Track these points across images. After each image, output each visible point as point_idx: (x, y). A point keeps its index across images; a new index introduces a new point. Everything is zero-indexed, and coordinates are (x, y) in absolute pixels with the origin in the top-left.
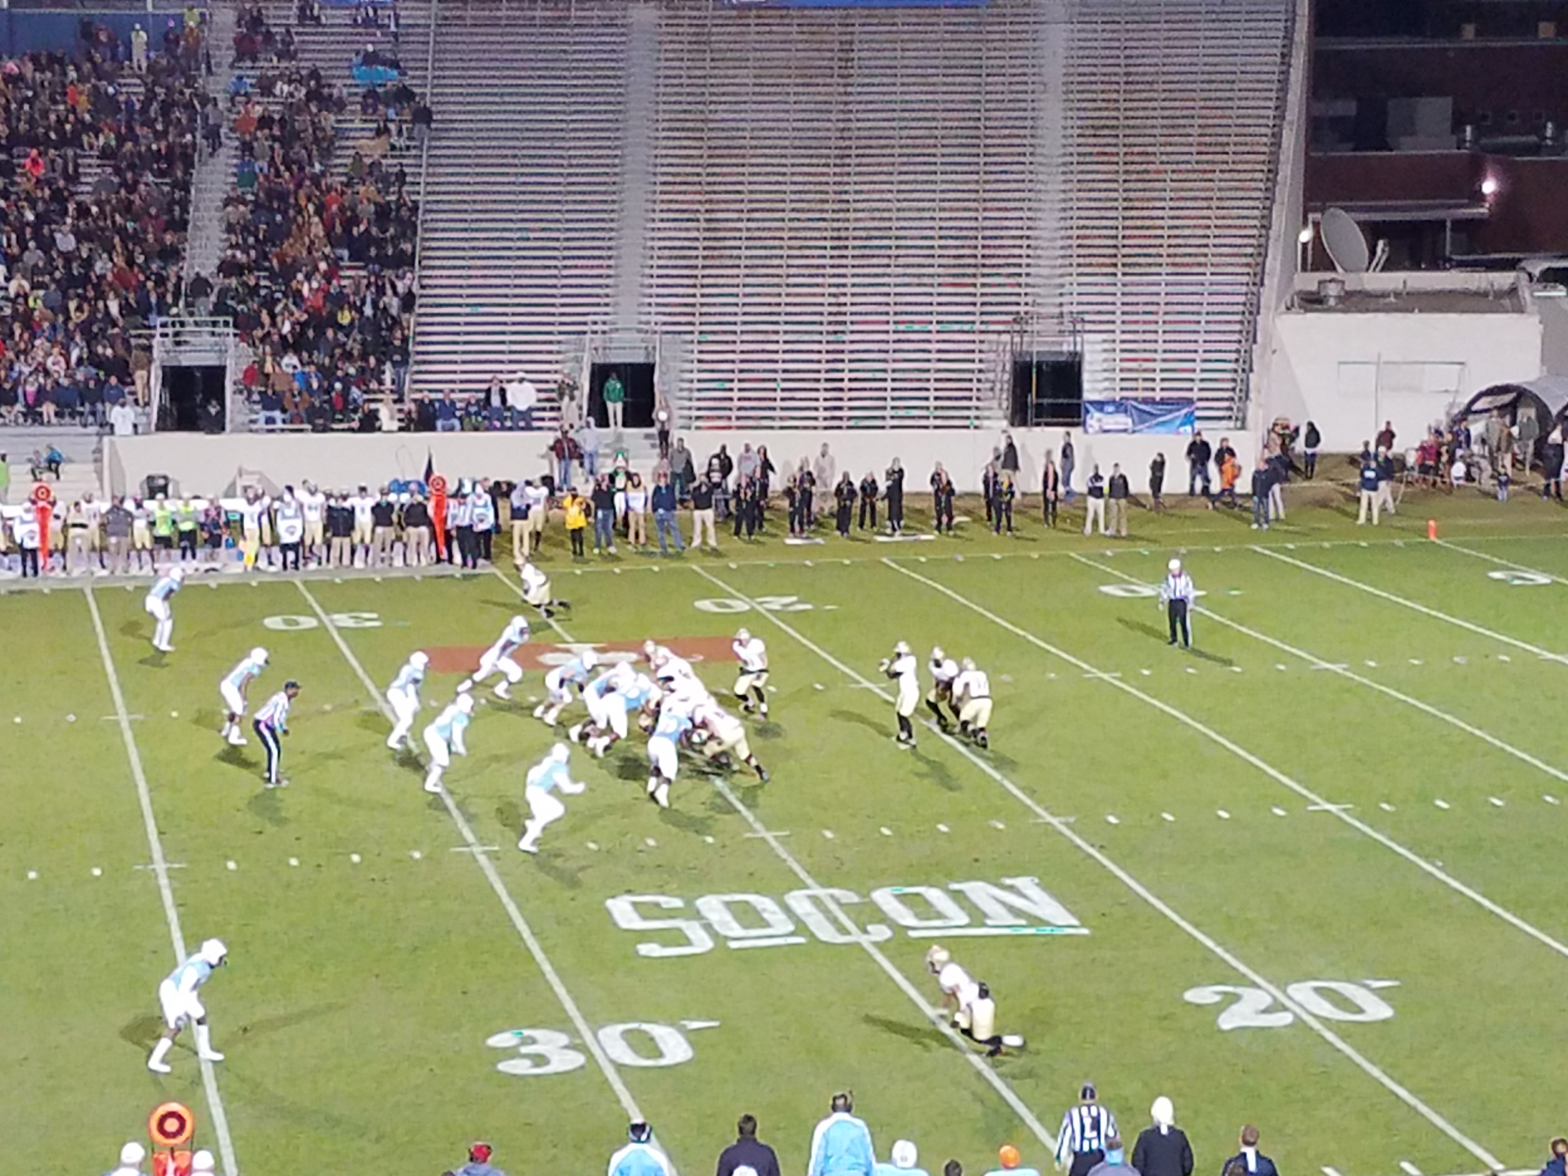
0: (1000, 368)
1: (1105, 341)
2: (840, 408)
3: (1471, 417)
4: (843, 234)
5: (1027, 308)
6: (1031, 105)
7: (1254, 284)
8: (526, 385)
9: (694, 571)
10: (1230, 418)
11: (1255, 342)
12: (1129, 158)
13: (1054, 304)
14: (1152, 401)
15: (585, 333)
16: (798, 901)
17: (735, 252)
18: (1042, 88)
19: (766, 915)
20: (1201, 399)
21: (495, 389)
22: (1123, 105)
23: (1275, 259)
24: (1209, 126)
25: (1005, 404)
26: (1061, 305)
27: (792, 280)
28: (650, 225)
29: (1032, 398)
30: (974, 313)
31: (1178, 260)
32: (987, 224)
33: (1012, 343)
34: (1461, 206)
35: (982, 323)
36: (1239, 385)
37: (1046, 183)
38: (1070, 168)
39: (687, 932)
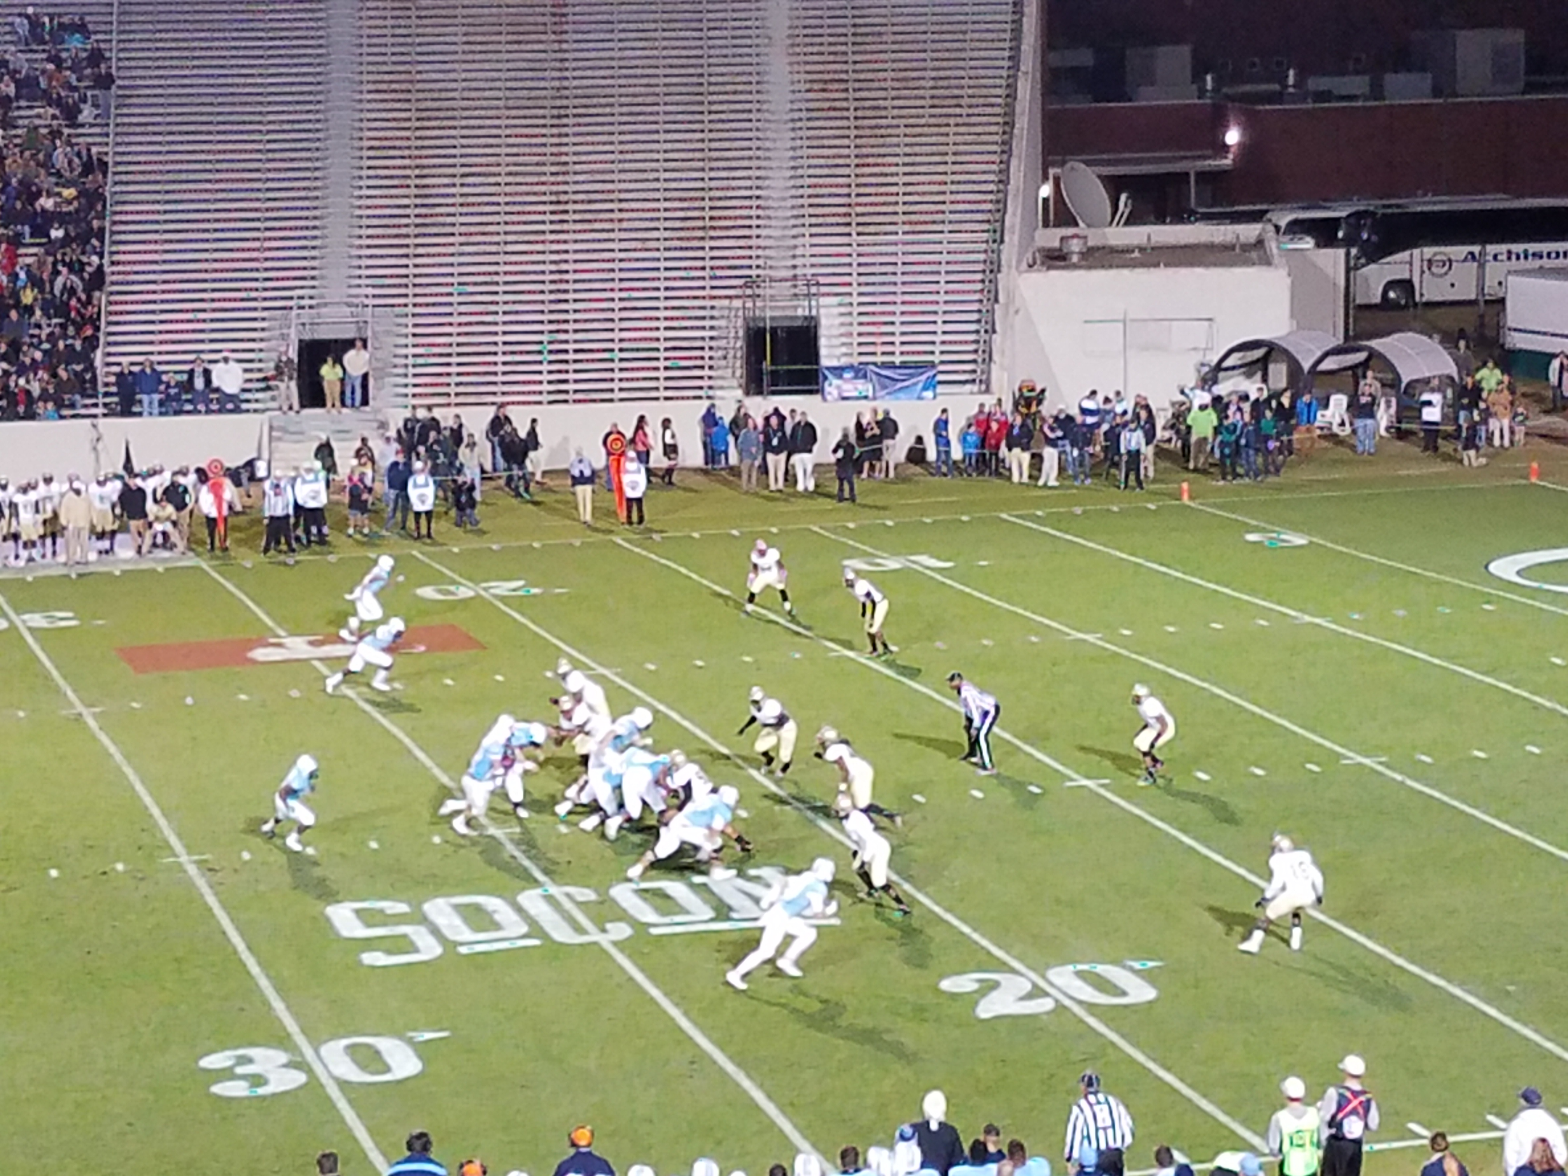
0: (732, 334)
2: (565, 381)
3: (1221, 375)
4: (563, 198)
5: (759, 272)
6: (756, 60)
7: (994, 241)
8: (232, 364)
9: (414, 557)
10: (973, 381)
11: (996, 300)
12: (860, 113)
13: (786, 267)
14: (892, 366)
15: (291, 308)
16: (531, 900)
17: (449, 220)
18: (766, 41)
19: (497, 917)
20: (942, 362)
21: (198, 370)
22: (851, 58)
23: (1014, 214)
24: (941, 78)
25: (738, 373)
26: (795, 267)
27: (510, 248)
28: (357, 193)
29: (767, 365)
30: (703, 278)
31: (913, 218)
32: (713, 184)
33: (744, 308)
34: (1206, 158)
35: (713, 288)
36: (982, 347)
37: (774, 140)
38: (799, 124)
39: (414, 938)
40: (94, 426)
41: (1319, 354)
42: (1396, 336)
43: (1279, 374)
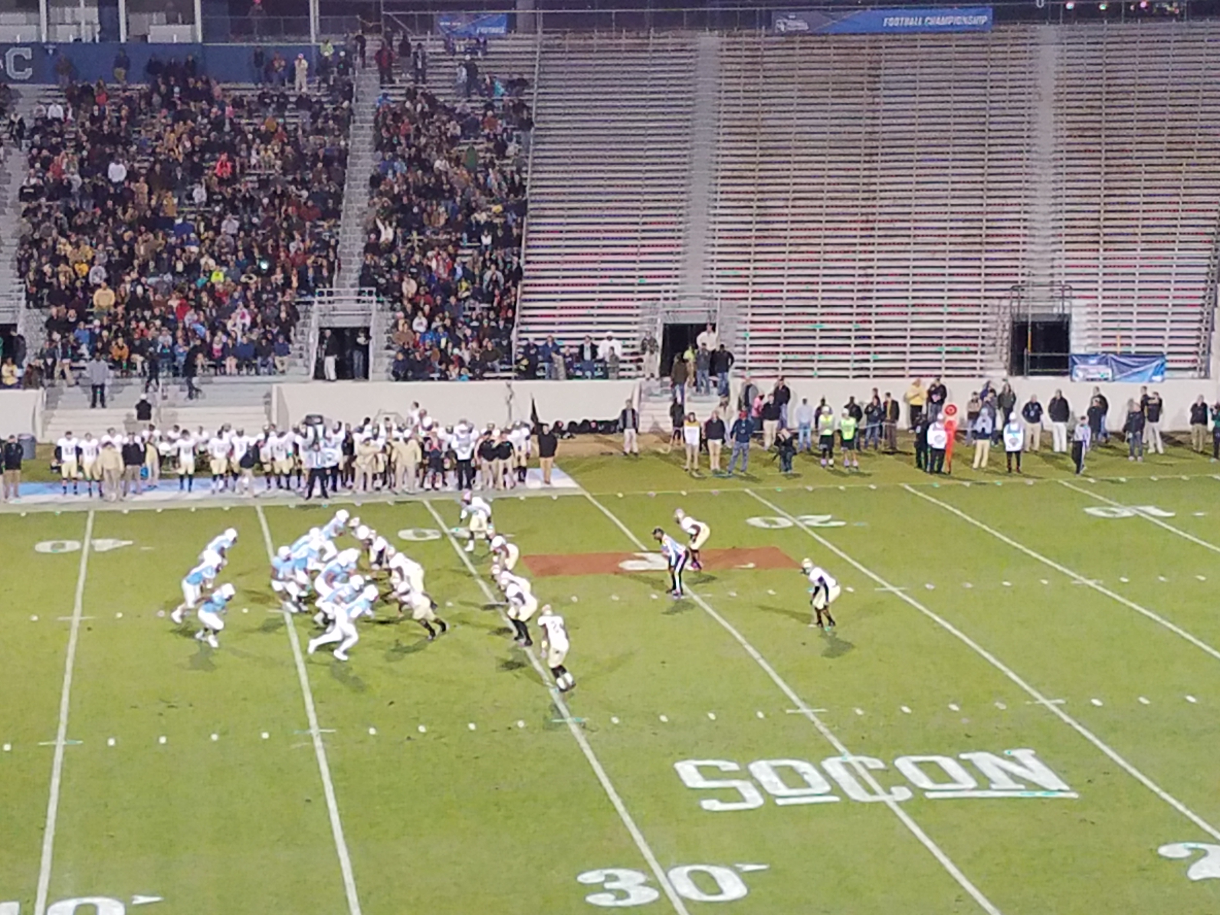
0: (1001, 327)
1: (1089, 305)
2: (868, 361)
4: (871, 218)
5: (1024, 278)
6: (1028, 112)
7: (1215, 258)
8: (614, 341)
9: (747, 494)
10: (1195, 369)
11: (1216, 305)
12: (1109, 155)
13: (1046, 275)
14: (1128, 355)
15: (658, 299)
16: (832, 765)
17: (782, 234)
18: (1037, 97)
19: (806, 777)
20: (1170, 353)
21: (587, 346)
22: (1105, 110)
24: (1177, 128)
25: (1005, 357)
26: (1052, 275)
27: (828, 256)
28: (713, 212)
29: (1028, 352)
30: (979, 282)
31: (1150, 238)
32: (989, 209)
33: (1011, 306)
35: (986, 290)
36: (1202, 342)
37: (1040, 175)
38: (1060, 163)
39: (742, 790)
40: (509, 386)
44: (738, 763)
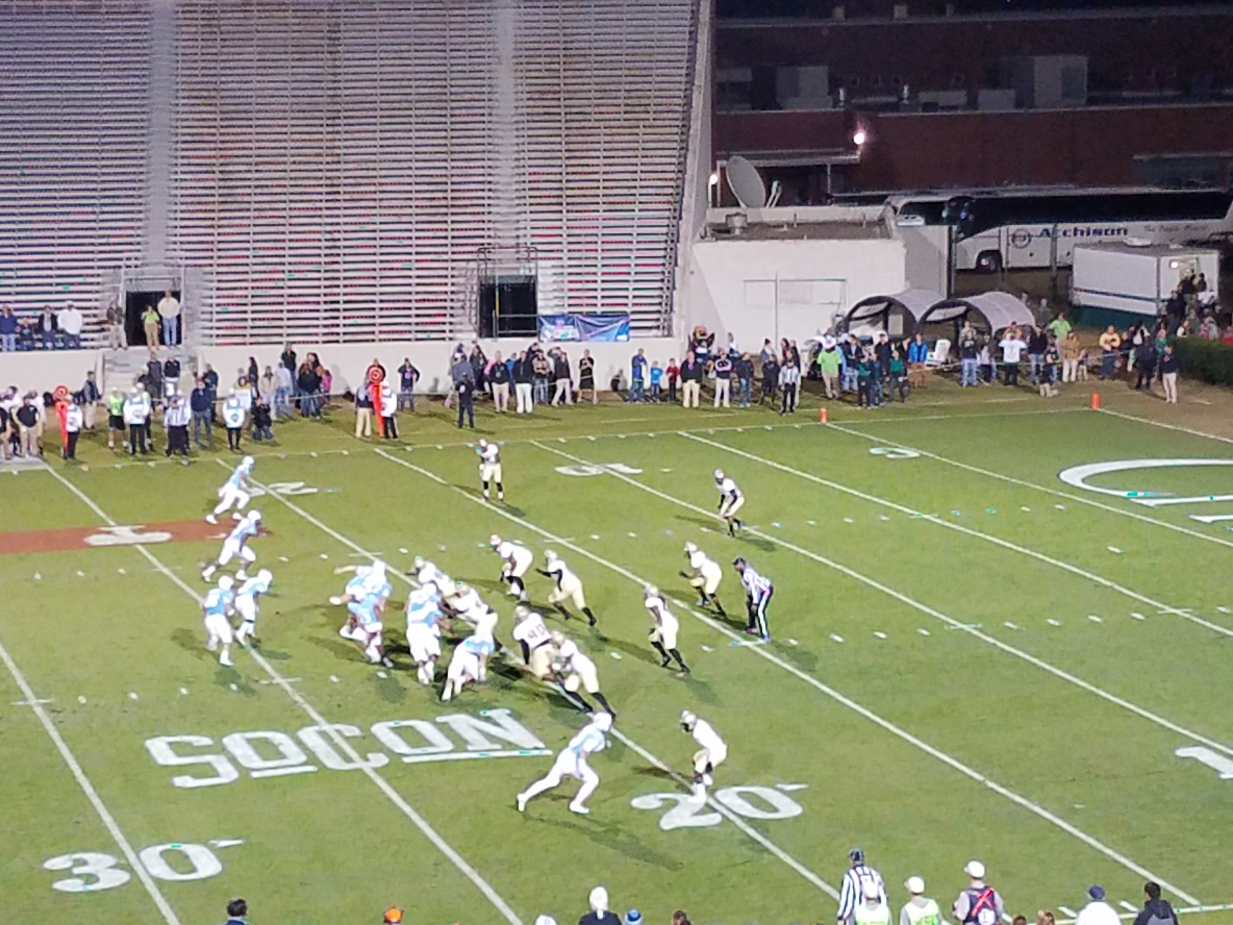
0: (469, 290)
1: (554, 267)
2: (337, 326)
3: (852, 323)
4: (336, 182)
5: (490, 241)
6: (488, 75)
7: (674, 218)
8: (74, 311)
10: (658, 327)
11: (676, 265)
12: (569, 117)
13: (512, 237)
14: (593, 315)
15: (120, 267)
16: (308, 735)
17: (246, 199)
18: (496, 60)
19: (282, 748)
20: (634, 313)
21: (47, 316)
22: (562, 74)
23: (690, 197)
24: (633, 90)
25: (474, 320)
26: (518, 237)
27: (294, 221)
28: (173, 177)
29: (496, 313)
30: (446, 245)
31: (612, 199)
32: (454, 172)
33: (478, 269)
34: (838, 154)
35: (453, 253)
36: (665, 300)
37: (503, 138)
38: (521, 126)
39: (216, 765)
41: (928, 307)
42: (987, 295)
43: (897, 324)
44: (212, 737)
